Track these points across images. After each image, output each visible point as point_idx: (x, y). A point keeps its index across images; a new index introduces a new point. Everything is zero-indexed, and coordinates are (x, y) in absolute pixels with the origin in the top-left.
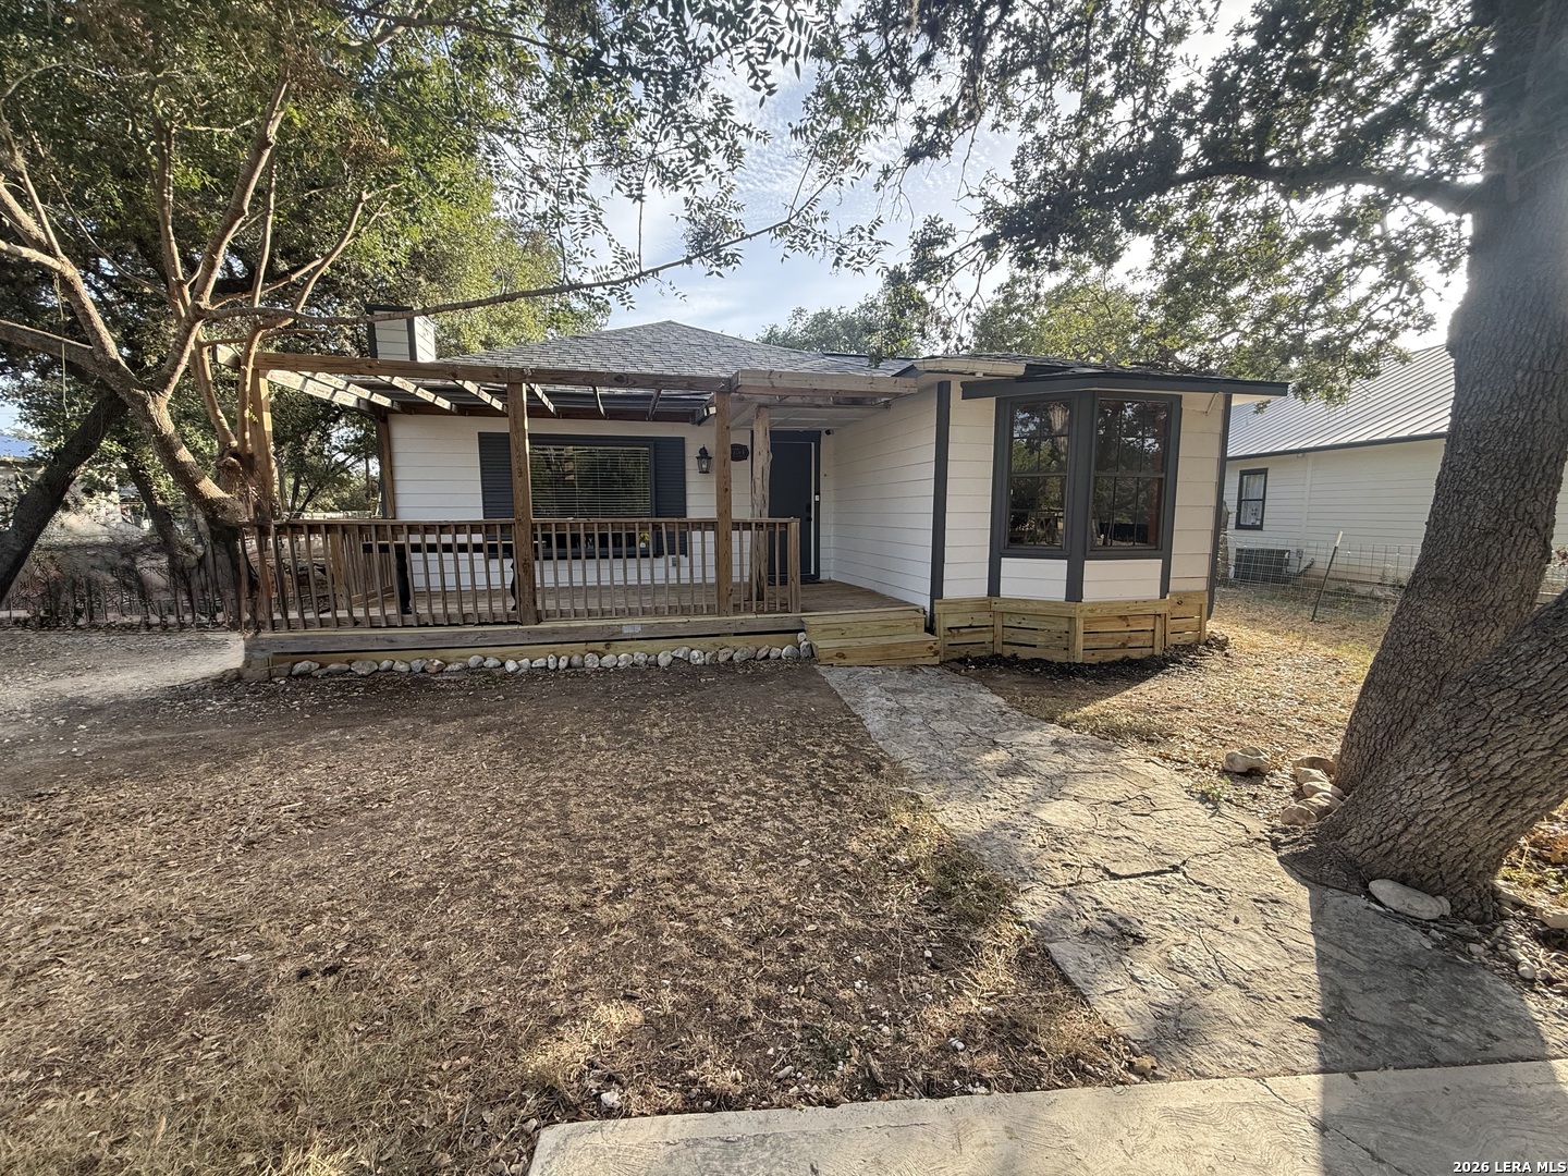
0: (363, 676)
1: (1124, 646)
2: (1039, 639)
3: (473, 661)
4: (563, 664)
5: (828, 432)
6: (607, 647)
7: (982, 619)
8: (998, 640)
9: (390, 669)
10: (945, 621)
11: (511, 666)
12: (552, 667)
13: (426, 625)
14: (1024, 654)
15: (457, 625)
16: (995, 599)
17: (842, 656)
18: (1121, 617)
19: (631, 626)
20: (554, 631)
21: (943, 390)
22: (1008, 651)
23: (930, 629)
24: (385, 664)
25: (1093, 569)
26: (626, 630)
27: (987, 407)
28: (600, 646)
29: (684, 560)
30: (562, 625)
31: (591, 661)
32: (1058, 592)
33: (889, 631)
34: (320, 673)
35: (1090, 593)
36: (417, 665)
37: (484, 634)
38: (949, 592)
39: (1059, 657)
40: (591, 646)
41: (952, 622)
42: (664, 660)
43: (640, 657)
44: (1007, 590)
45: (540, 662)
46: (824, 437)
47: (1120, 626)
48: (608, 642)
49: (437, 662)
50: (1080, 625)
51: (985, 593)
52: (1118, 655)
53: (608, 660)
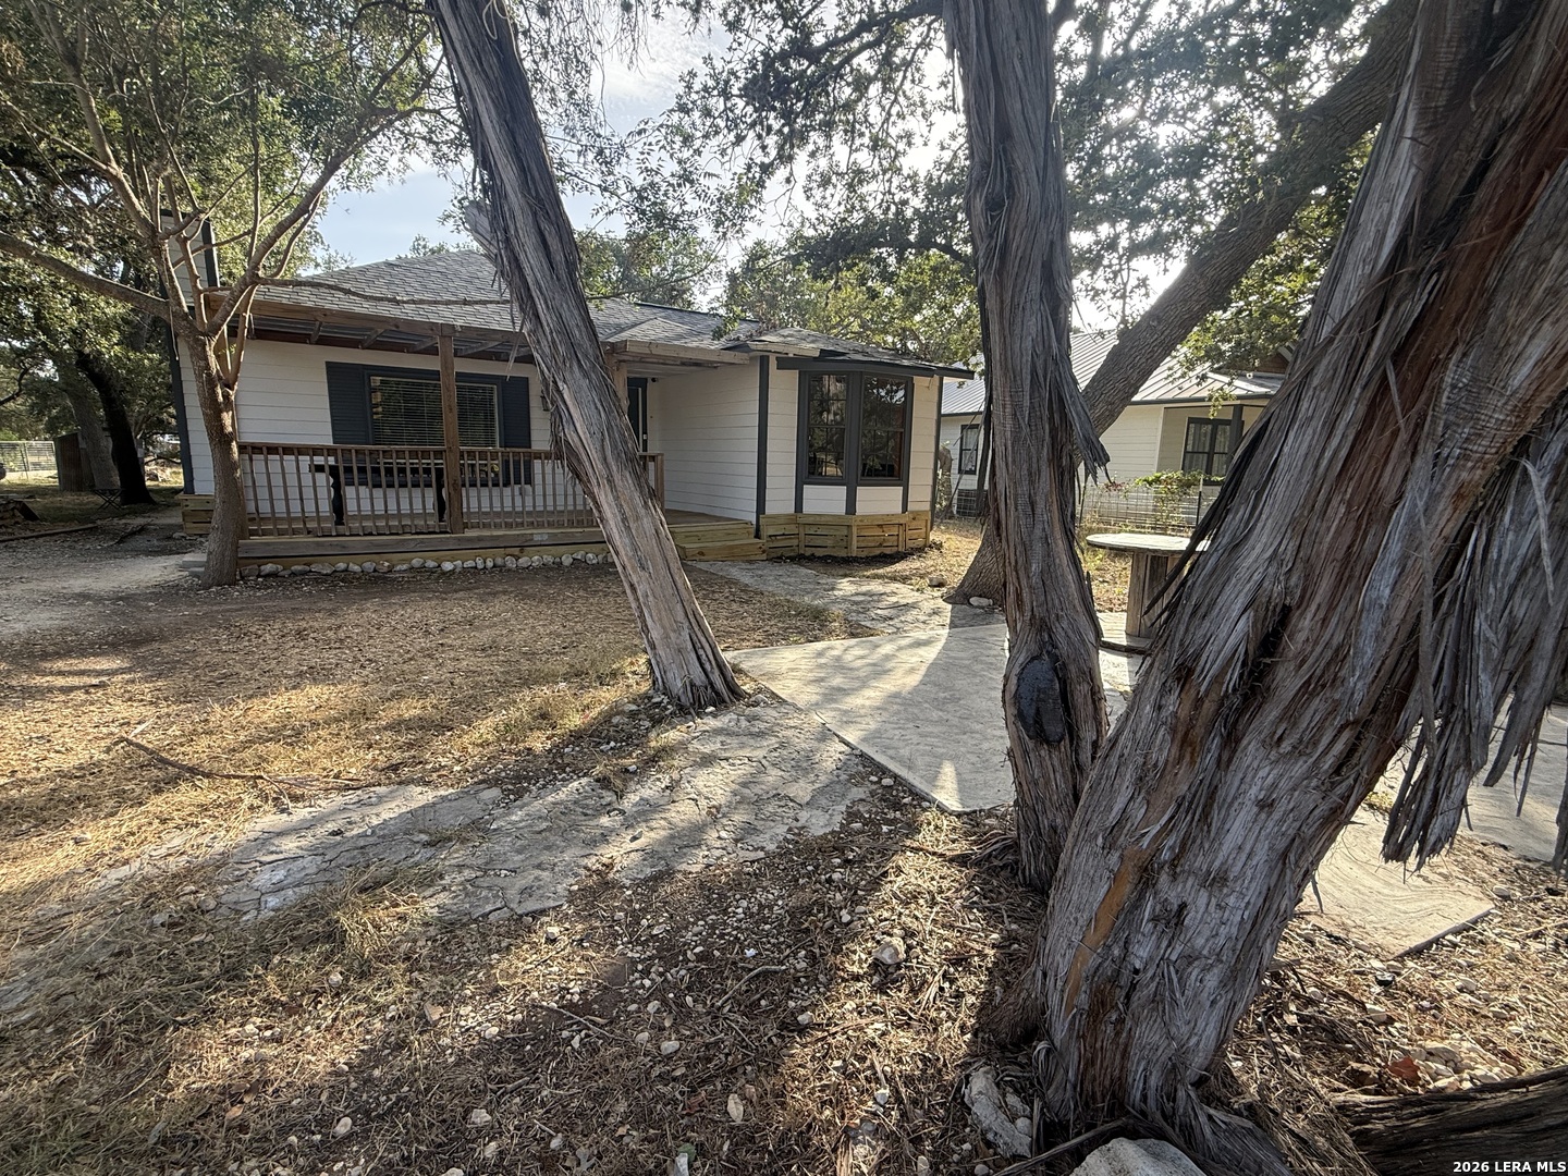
0: (326, 575)
1: (881, 545)
2: (829, 542)
3: (416, 562)
4: (490, 564)
5: (654, 380)
6: (522, 551)
7: (792, 529)
8: (802, 545)
9: (346, 570)
10: (767, 531)
11: (448, 566)
12: (480, 566)
13: (371, 534)
14: (819, 552)
15: (397, 534)
16: (799, 515)
17: (702, 554)
18: (880, 526)
19: (540, 535)
20: (480, 539)
21: (764, 361)
22: (808, 552)
23: (757, 536)
24: (342, 566)
25: (862, 492)
26: (536, 538)
27: (793, 376)
28: (516, 551)
29: (528, 487)
30: (486, 533)
31: (511, 563)
32: (841, 509)
33: (732, 537)
34: (286, 573)
35: (861, 509)
36: (369, 566)
37: (422, 541)
38: (770, 509)
39: (843, 553)
40: (509, 551)
41: (771, 532)
42: (567, 561)
43: (549, 559)
44: (809, 508)
45: (470, 564)
46: (650, 384)
47: (878, 532)
48: (522, 547)
49: (386, 564)
50: (854, 530)
51: (792, 510)
52: (877, 552)
53: (524, 561)
